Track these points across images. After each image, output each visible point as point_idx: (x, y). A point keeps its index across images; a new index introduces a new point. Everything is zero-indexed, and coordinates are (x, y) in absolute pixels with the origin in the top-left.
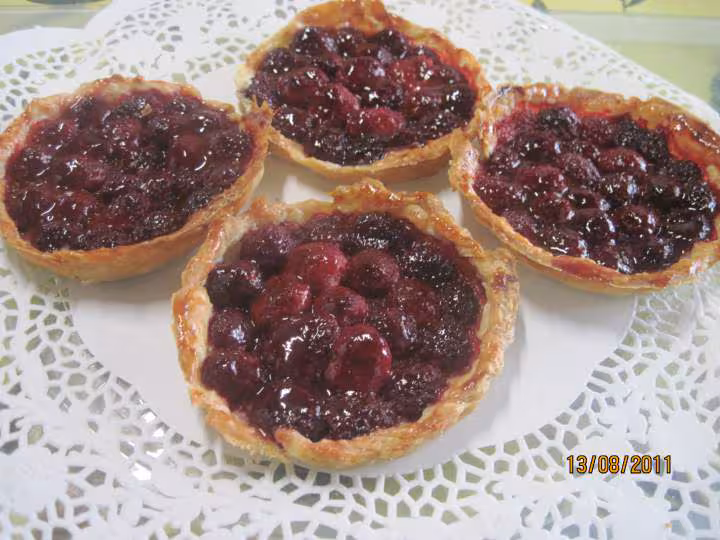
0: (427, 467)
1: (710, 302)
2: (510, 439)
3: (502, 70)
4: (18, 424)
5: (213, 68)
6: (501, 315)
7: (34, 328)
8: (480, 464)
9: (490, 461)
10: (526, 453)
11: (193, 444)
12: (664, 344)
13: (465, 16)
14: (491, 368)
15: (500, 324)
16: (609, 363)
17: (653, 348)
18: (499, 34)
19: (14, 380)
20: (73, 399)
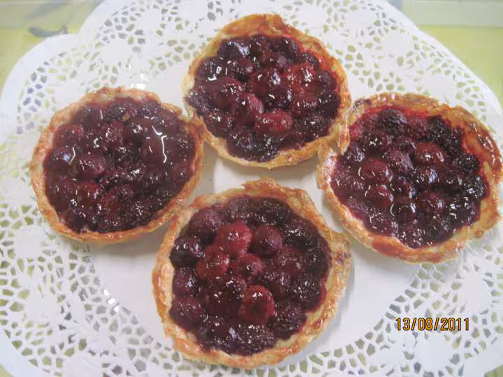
0: (292, 364)
1: (468, 258)
2: (338, 348)
3: (361, 65)
4: (72, 339)
5: (167, 65)
6: (338, 279)
7: (74, 276)
8: (320, 363)
9: (326, 360)
10: (346, 357)
11: (167, 349)
12: (434, 287)
13: (340, 15)
14: (330, 315)
15: (337, 286)
16: (400, 299)
17: (428, 289)
18: (362, 33)
19: (67, 310)
20: (100, 322)
